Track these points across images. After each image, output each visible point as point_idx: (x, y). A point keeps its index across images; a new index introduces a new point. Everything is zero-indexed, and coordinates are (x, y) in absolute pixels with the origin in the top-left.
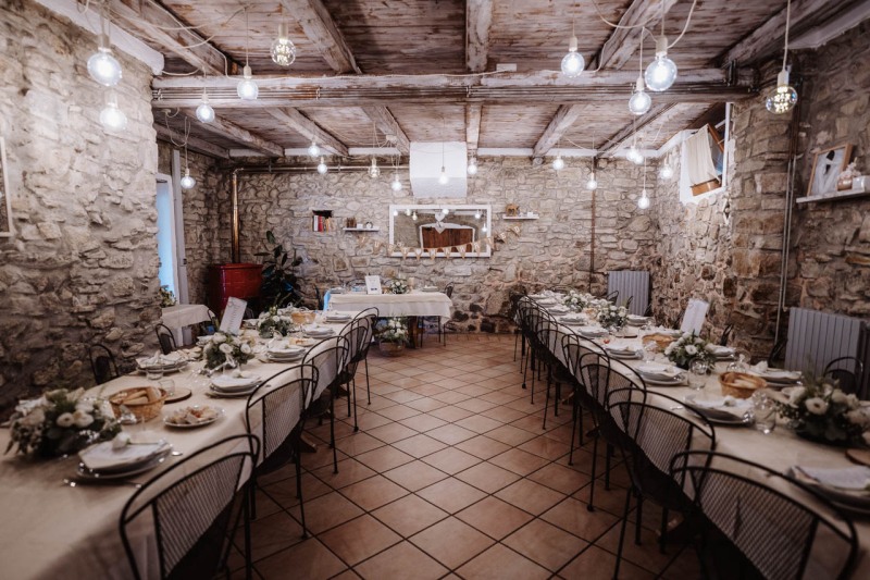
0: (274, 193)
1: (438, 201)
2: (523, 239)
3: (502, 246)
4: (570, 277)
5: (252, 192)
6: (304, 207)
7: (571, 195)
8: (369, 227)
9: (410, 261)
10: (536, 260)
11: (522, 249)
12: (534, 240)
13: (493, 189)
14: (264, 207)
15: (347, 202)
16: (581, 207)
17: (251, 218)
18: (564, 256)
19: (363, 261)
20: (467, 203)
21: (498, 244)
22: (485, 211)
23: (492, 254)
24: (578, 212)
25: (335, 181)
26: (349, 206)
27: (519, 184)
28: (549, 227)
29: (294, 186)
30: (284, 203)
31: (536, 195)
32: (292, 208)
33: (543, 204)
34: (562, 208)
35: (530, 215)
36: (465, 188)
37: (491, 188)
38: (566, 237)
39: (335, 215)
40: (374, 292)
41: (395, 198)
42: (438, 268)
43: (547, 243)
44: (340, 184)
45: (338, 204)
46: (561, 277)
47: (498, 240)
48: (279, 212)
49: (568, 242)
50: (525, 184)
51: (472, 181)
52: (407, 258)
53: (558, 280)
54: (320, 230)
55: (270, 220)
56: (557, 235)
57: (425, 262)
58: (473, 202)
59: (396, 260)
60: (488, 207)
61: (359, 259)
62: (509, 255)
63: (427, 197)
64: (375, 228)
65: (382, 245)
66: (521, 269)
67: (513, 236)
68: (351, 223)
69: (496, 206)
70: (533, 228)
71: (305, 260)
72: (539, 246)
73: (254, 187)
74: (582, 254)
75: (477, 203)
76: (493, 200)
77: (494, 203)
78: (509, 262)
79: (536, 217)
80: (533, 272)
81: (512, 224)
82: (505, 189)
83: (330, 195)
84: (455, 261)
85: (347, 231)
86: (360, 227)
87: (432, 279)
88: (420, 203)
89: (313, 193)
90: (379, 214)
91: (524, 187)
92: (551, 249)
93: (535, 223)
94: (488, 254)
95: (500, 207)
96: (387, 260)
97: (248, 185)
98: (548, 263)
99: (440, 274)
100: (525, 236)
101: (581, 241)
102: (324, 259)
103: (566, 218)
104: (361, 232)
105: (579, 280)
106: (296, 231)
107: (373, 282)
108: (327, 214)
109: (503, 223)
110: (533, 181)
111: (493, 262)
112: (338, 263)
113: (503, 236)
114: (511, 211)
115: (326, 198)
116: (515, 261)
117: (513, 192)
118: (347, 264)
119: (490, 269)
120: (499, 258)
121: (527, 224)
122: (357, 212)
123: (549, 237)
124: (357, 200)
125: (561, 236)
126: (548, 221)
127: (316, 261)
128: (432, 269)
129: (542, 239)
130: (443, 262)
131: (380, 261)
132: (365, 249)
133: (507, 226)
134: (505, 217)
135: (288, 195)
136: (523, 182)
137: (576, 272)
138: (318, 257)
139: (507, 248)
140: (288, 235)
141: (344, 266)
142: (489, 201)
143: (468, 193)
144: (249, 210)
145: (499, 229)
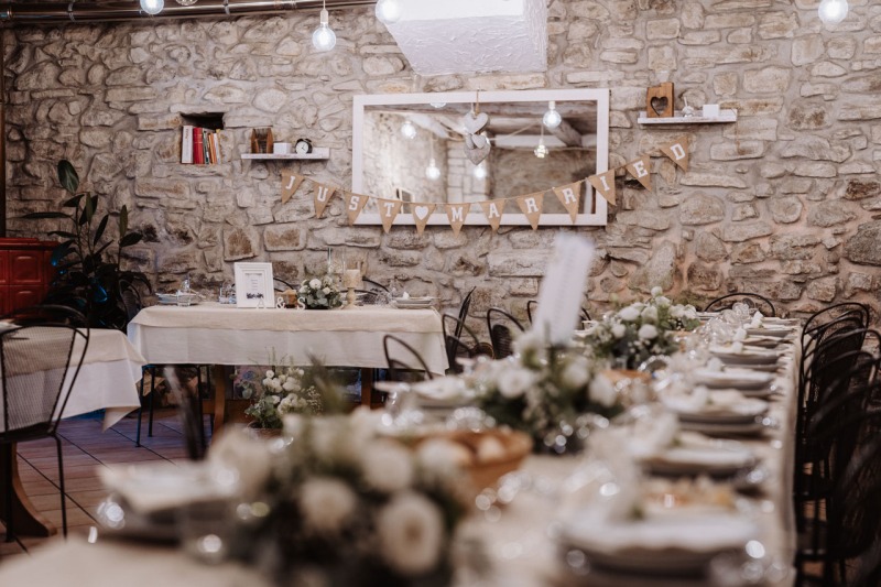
0: (97, 73)
1: (474, 83)
2: (696, 178)
3: (640, 196)
4: (829, 282)
5: (50, 71)
6: (160, 107)
7: (833, 52)
8: (301, 152)
9: (405, 236)
10: (731, 235)
11: (692, 205)
12: (725, 180)
13: (615, 47)
14: (75, 107)
15: (256, 91)
16: (863, 84)
17: (46, 133)
18: (811, 224)
19: (291, 237)
20: (547, 86)
21: (628, 193)
22: (594, 103)
23: (611, 218)
24: (852, 99)
25: (230, 40)
26: (261, 100)
27: (684, 30)
28: (769, 145)
29: (141, 55)
30: (116, 97)
31: (733, 57)
32: (135, 109)
33: (750, 82)
34: (807, 90)
35: (711, 113)
36: (540, 46)
37: (609, 44)
38: (818, 169)
39: (228, 122)
40: (254, 302)
41: (368, 78)
42: (471, 255)
43: (764, 189)
44: (242, 48)
45: (237, 96)
46: (802, 280)
47: (624, 181)
48: (106, 118)
49: (823, 186)
50: (701, 29)
51: (560, 27)
52: (395, 228)
53: (793, 290)
54: (196, 160)
55: (86, 138)
56: (790, 166)
57: (440, 239)
58: (564, 83)
59: (367, 234)
60: (601, 96)
61: (280, 230)
62: (660, 220)
63: (448, 73)
64: (318, 153)
65: (334, 195)
66: (691, 259)
67: (667, 171)
68: (262, 140)
69: (619, 92)
70: (718, 147)
71: (161, 233)
72: (740, 197)
73: (54, 60)
74: (867, 217)
75: (575, 85)
76: (618, 75)
77: (619, 83)
78: (658, 241)
79: (730, 116)
80: (725, 268)
81: (665, 137)
82: (648, 44)
83: (218, 76)
84: (516, 236)
85: (255, 162)
86: (281, 150)
87: (458, 283)
88: (429, 89)
89: (181, 72)
90: (330, 117)
91: (698, 38)
92: (773, 200)
93: (728, 132)
94: (600, 218)
95: (632, 93)
96: (349, 233)
97: (41, 56)
98: (765, 244)
99: (478, 270)
100: (700, 170)
101: (865, 179)
102: (203, 232)
103: (818, 118)
104: (287, 163)
105: (856, 292)
106: (144, 164)
107: (253, 279)
108: (213, 121)
109: (641, 136)
110: (725, 21)
111: (615, 238)
112: (234, 240)
113: (639, 171)
114: (658, 103)
115: (211, 83)
116: (675, 237)
117: (668, 51)
118: (255, 244)
119: (608, 259)
120: (632, 228)
121: (708, 137)
122: (278, 114)
123: (770, 170)
124: (281, 87)
125: (802, 169)
126: (764, 128)
127: (184, 237)
128: (457, 256)
129: (749, 177)
130: (484, 240)
131: (332, 235)
132: (294, 205)
133: (652, 141)
134: (643, 119)
135: (126, 77)
136: (695, 22)
137: (846, 267)
138: (190, 225)
139: (653, 203)
140: (125, 173)
141: (247, 249)
142: (604, 77)
143: (551, 61)
144: (42, 114)
145: (632, 151)
